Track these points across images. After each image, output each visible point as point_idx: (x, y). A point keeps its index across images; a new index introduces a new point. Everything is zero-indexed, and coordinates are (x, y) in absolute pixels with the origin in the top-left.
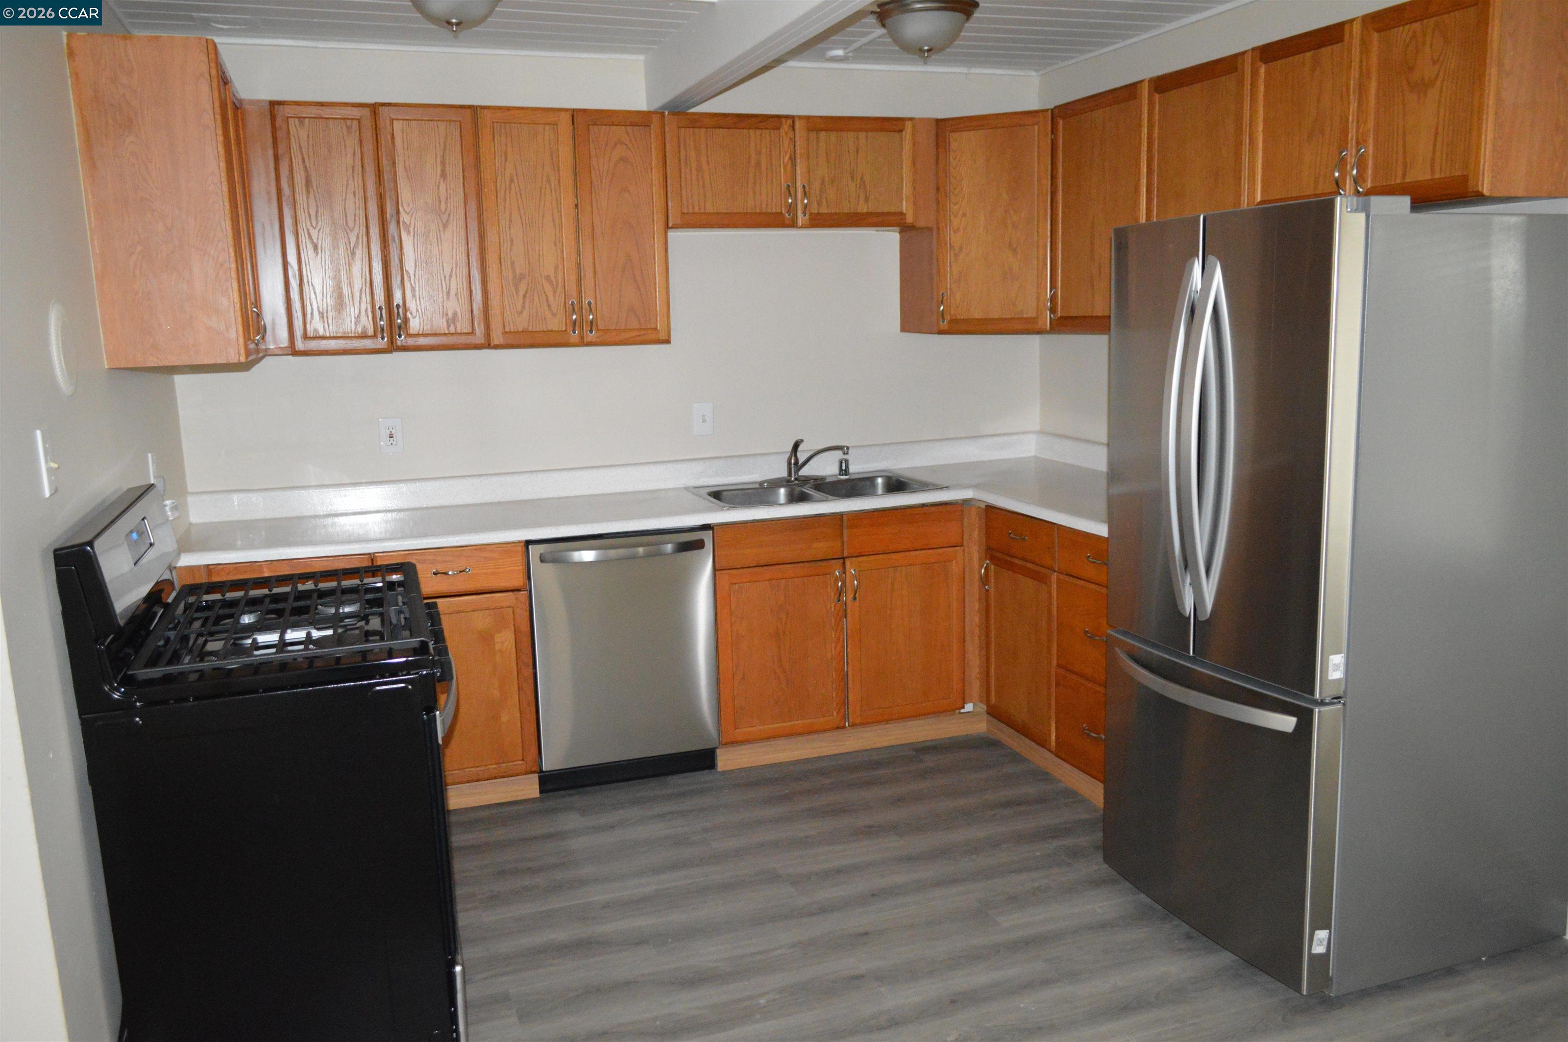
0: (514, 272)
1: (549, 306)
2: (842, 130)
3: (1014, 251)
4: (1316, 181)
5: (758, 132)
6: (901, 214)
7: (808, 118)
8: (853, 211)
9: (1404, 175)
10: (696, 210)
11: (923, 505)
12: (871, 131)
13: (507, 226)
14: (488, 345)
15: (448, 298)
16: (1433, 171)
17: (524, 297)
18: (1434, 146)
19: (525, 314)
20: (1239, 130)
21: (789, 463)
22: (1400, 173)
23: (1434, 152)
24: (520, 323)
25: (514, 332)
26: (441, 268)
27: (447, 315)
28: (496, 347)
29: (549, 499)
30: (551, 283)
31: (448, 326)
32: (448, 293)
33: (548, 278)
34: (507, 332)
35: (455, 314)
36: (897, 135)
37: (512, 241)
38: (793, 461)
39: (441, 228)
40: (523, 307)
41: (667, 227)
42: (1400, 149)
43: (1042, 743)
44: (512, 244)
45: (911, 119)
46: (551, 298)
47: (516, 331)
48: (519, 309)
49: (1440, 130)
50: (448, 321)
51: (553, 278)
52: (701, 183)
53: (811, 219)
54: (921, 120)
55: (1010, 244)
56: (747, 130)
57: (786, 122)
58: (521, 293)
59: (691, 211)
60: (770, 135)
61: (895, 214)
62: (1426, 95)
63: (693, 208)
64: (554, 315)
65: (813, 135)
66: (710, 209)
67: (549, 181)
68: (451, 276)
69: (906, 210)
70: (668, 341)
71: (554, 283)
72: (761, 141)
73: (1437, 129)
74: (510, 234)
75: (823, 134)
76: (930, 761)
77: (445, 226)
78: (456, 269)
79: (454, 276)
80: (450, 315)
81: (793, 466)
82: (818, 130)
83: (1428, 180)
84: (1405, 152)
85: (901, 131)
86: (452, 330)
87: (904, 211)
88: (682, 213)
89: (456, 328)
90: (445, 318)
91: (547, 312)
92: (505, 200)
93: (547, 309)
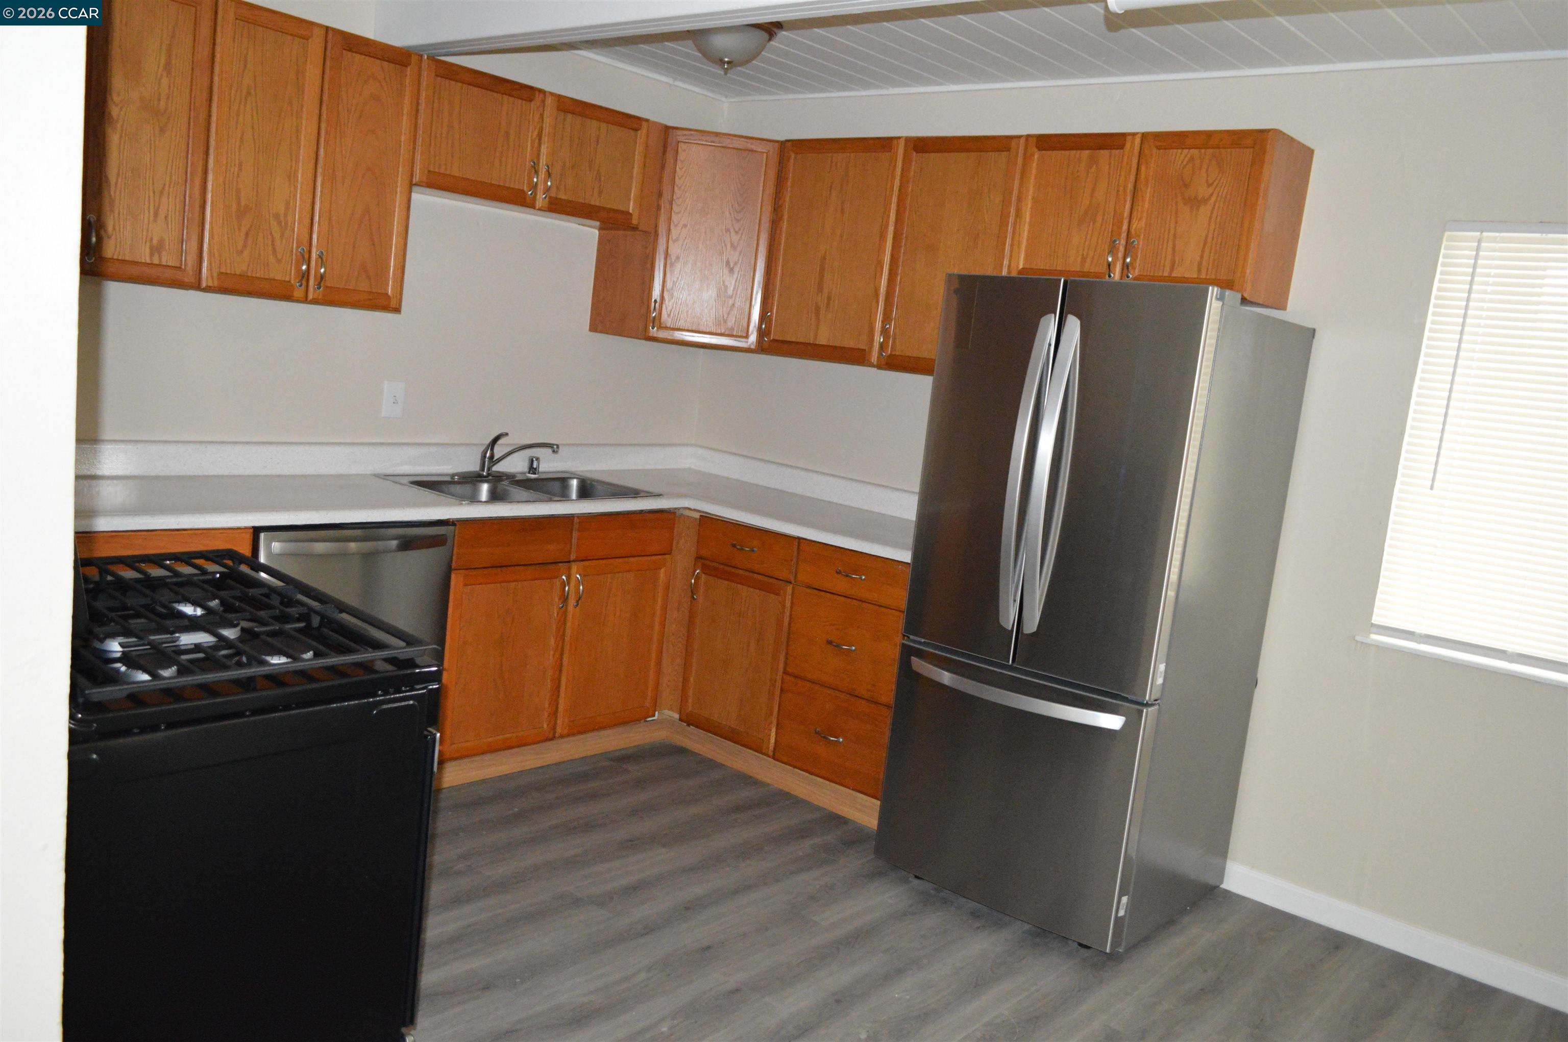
0: (239, 204)
1: (274, 250)
2: (586, 117)
3: (731, 270)
4: (1084, 260)
5: (512, 99)
6: (628, 213)
7: (559, 98)
8: (587, 202)
9: (1172, 270)
10: (442, 171)
11: (641, 512)
12: (612, 124)
13: (237, 147)
14: (197, 286)
15: (155, 220)
16: (1199, 271)
17: (247, 234)
18: (1203, 251)
19: (246, 253)
20: (1006, 202)
21: (484, 456)
22: (1168, 268)
23: (1202, 257)
24: (240, 265)
25: (231, 274)
26: (151, 182)
27: (151, 240)
28: (208, 289)
29: (218, 477)
30: (279, 223)
31: (152, 255)
32: (156, 214)
33: (276, 216)
34: (222, 273)
35: (161, 242)
36: (632, 133)
37: (241, 166)
38: (488, 455)
39: (157, 132)
40: (245, 246)
41: (411, 185)
42: (1170, 250)
43: (757, 748)
44: (240, 170)
45: (647, 120)
46: (278, 242)
47: (233, 273)
48: (239, 248)
49: (1209, 240)
50: (151, 248)
51: (282, 218)
52: (450, 142)
53: (550, 203)
54: (654, 122)
55: (728, 263)
56: (501, 95)
57: (539, 95)
58: (244, 230)
59: (437, 170)
60: (522, 105)
61: (622, 212)
62: (1198, 209)
63: (439, 168)
64: (279, 261)
65: (562, 115)
66: (456, 172)
67: (290, 103)
68: (161, 193)
69: (633, 210)
70: (397, 310)
71: (283, 224)
72: (513, 109)
73: (1206, 239)
74: (239, 155)
75: (570, 116)
76: (635, 770)
77: (162, 130)
78: (170, 187)
79: (166, 193)
80: (155, 242)
81: (487, 459)
82: (566, 111)
83: (1195, 278)
84: (1174, 250)
85: (637, 130)
86: (156, 261)
87: (631, 211)
88: (429, 171)
89: (160, 260)
90: (148, 244)
91: (272, 257)
92: (238, 115)
93: (271, 252)
